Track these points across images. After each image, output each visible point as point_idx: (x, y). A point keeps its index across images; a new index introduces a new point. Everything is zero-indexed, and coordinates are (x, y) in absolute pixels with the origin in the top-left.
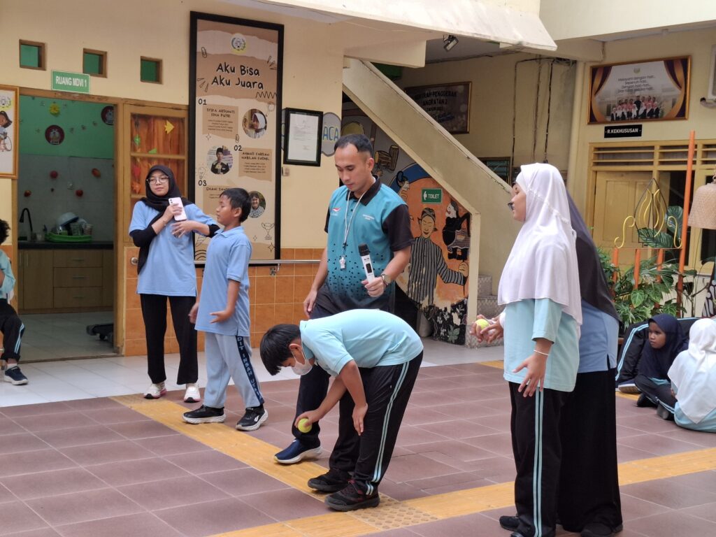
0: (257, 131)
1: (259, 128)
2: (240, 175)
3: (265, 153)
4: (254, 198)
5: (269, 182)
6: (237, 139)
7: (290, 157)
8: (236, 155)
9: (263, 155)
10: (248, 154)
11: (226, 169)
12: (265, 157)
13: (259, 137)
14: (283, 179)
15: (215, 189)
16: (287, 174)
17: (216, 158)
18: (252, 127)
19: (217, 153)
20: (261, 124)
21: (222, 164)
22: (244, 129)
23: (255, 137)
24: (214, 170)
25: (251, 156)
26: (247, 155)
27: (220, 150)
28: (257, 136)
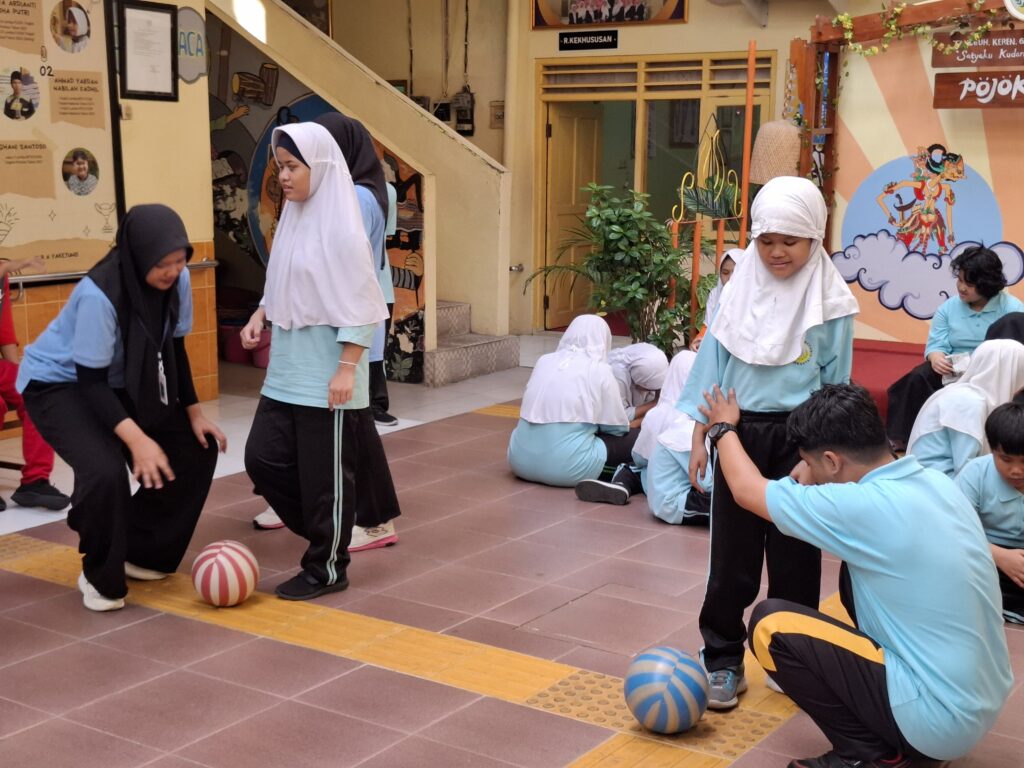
0: (76, 39)
1: (79, 33)
2: (54, 120)
3: (91, 79)
4: (80, 160)
5: (100, 130)
6: (43, 54)
7: (131, 86)
8: (43, 83)
9: (88, 84)
10: (63, 81)
11: (29, 109)
12: (92, 86)
13: (79, 51)
14: (124, 125)
15: (15, 147)
16: (129, 116)
17: (10, 91)
18: (66, 32)
19: (12, 82)
20: (81, 29)
21: (22, 101)
22: (54, 37)
23: (73, 52)
24: (10, 113)
25: (69, 85)
26: (62, 83)
27: (16, 76)
28: (76, 49)
